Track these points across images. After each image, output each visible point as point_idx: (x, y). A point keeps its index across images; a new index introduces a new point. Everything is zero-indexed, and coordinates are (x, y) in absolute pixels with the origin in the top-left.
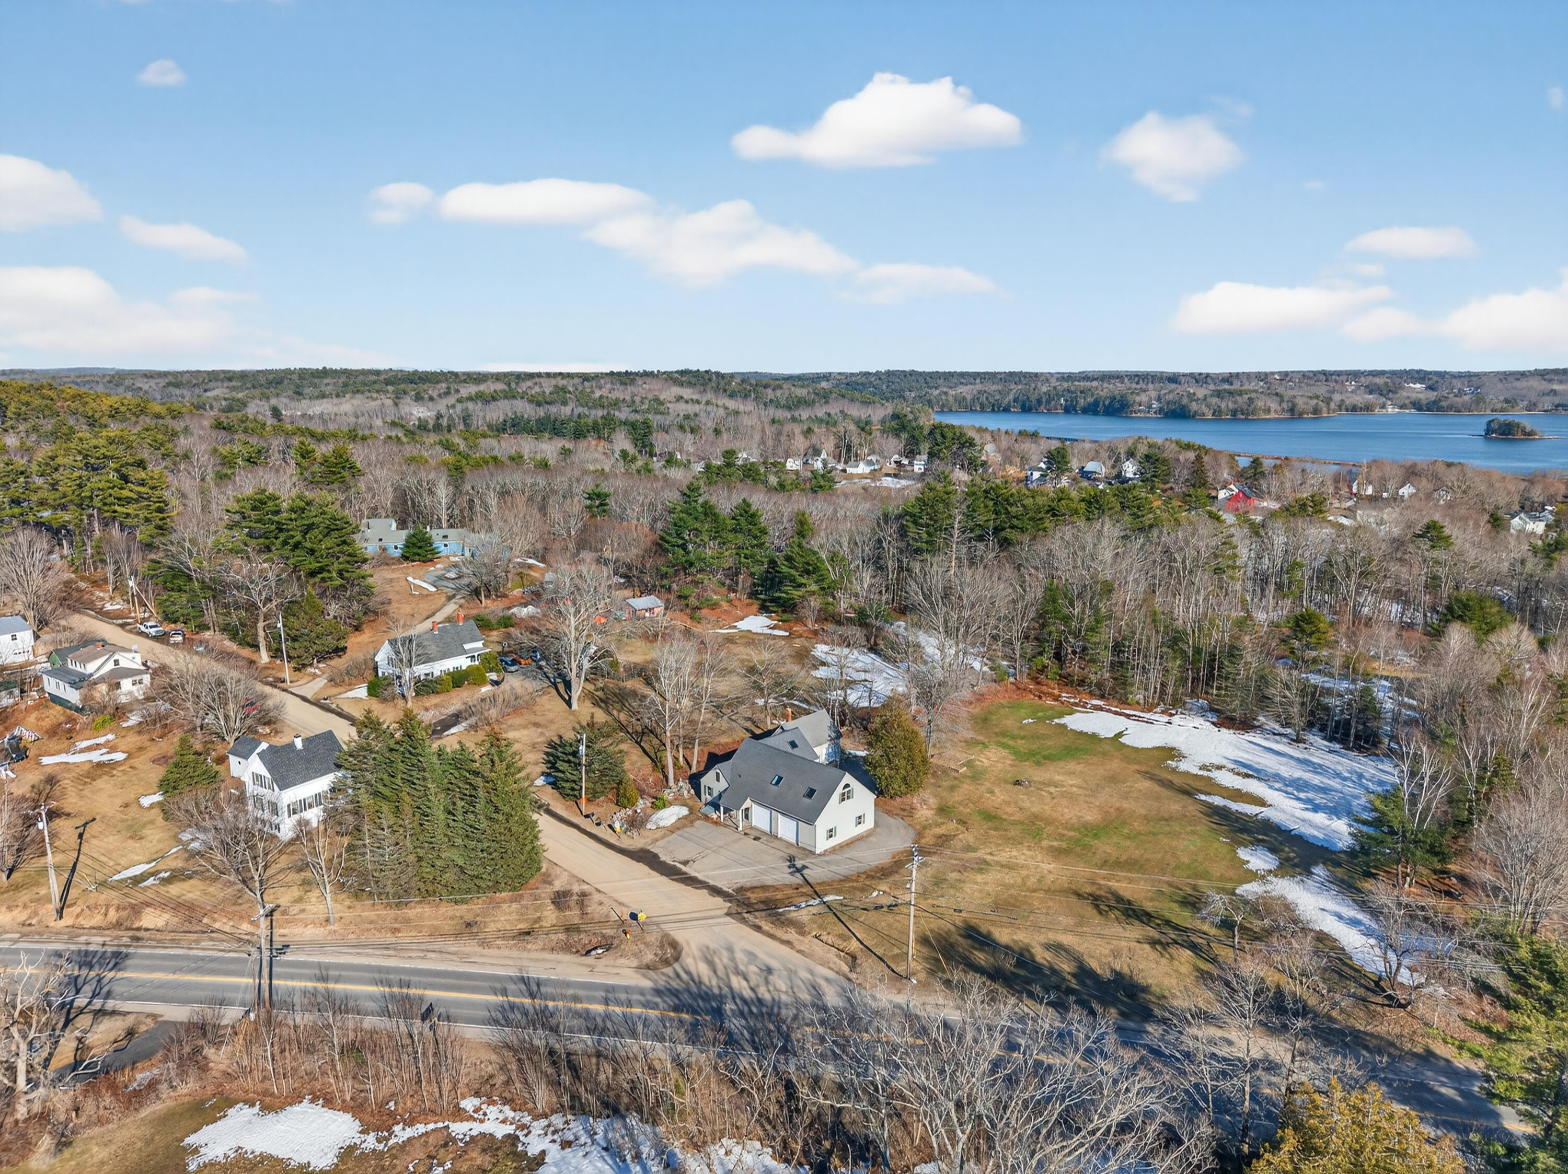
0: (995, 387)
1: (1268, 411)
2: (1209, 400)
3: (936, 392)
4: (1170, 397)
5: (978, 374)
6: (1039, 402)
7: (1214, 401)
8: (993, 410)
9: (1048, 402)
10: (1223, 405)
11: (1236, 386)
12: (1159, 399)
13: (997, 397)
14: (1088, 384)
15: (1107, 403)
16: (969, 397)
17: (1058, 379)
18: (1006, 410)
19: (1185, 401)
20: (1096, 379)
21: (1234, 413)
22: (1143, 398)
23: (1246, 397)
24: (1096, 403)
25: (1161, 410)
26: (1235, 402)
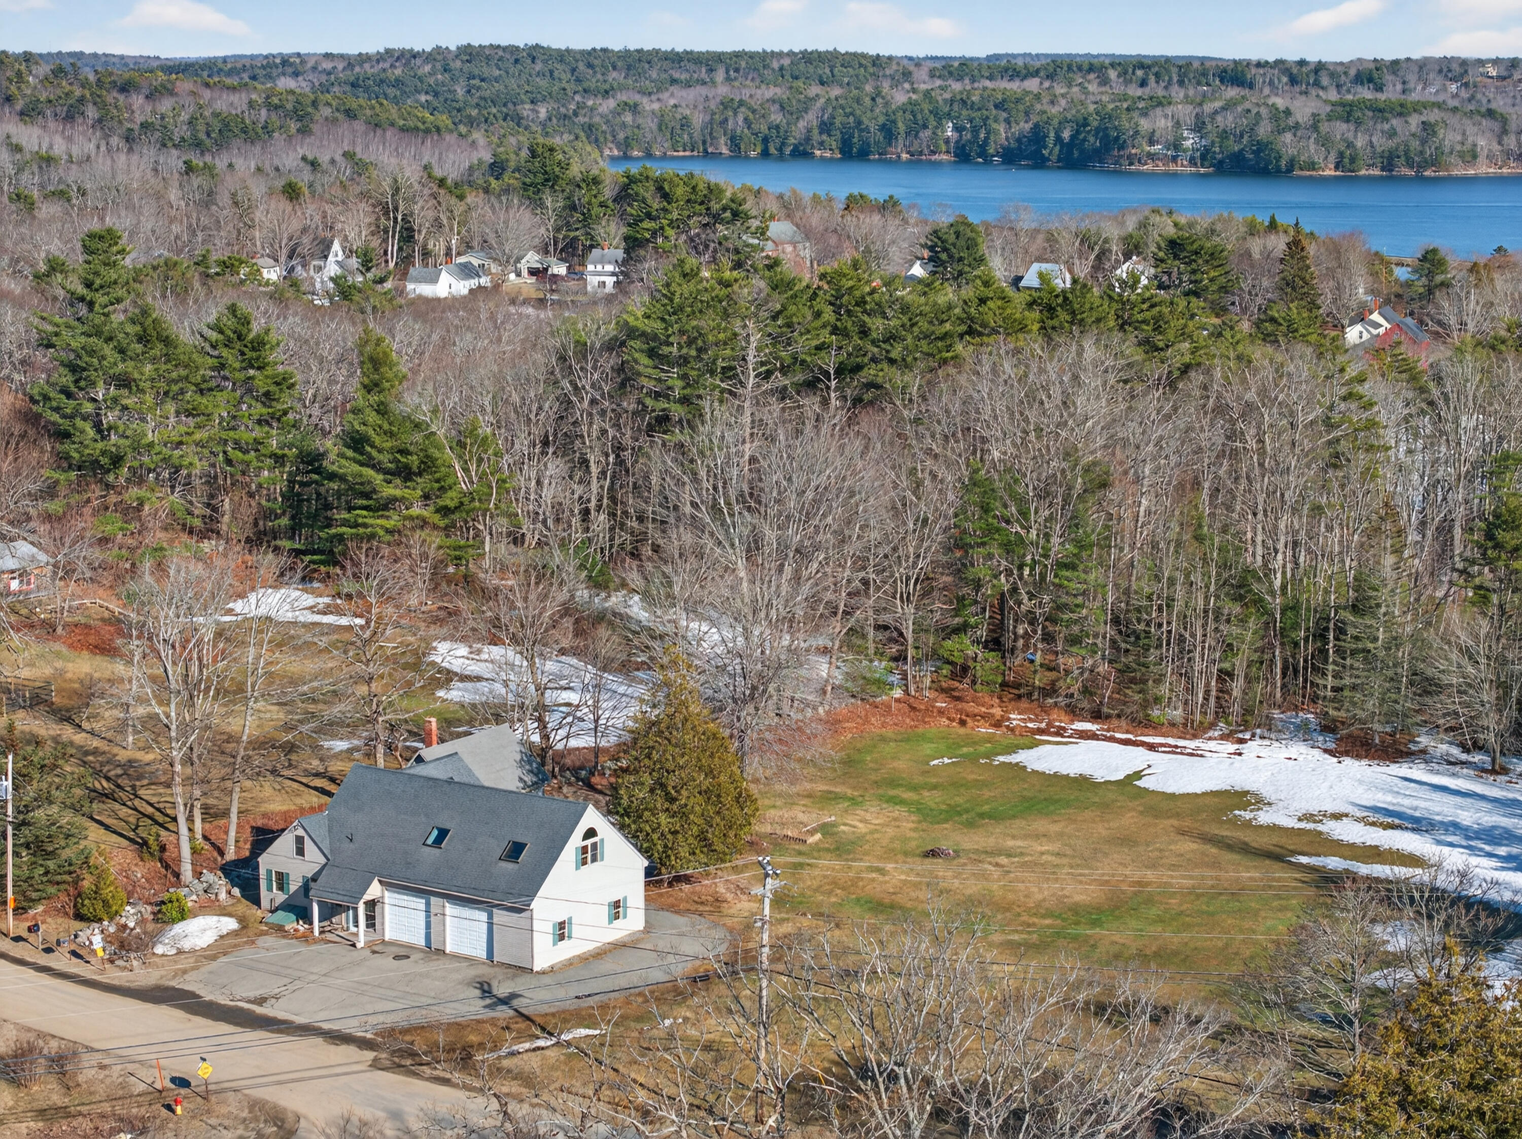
0: (771, 92)
1: (1472, 156)
2: (1324, 127)
3: (607, 105)
4: (1227, 121)
5: (719, 58)
6: (888, 132)
7: (1340, 129)
8: (765, 154)
9: (913, 132)
10: (1360, 142)
11: (1391, 93)
12: (1199, 127)
13: (777, 117)
14: (1015, 86)
15: (1066, 135)
16: (698, 120)
17: (932, 74)
18: (801, 153)
19: (1264, 130)
20: (1036, 73)
21: (1388, 161)
22: (1160, 122)
23: (1414, 121)
24: (1037, 136)
25: (1205, 155)
26: (1392, 134)
